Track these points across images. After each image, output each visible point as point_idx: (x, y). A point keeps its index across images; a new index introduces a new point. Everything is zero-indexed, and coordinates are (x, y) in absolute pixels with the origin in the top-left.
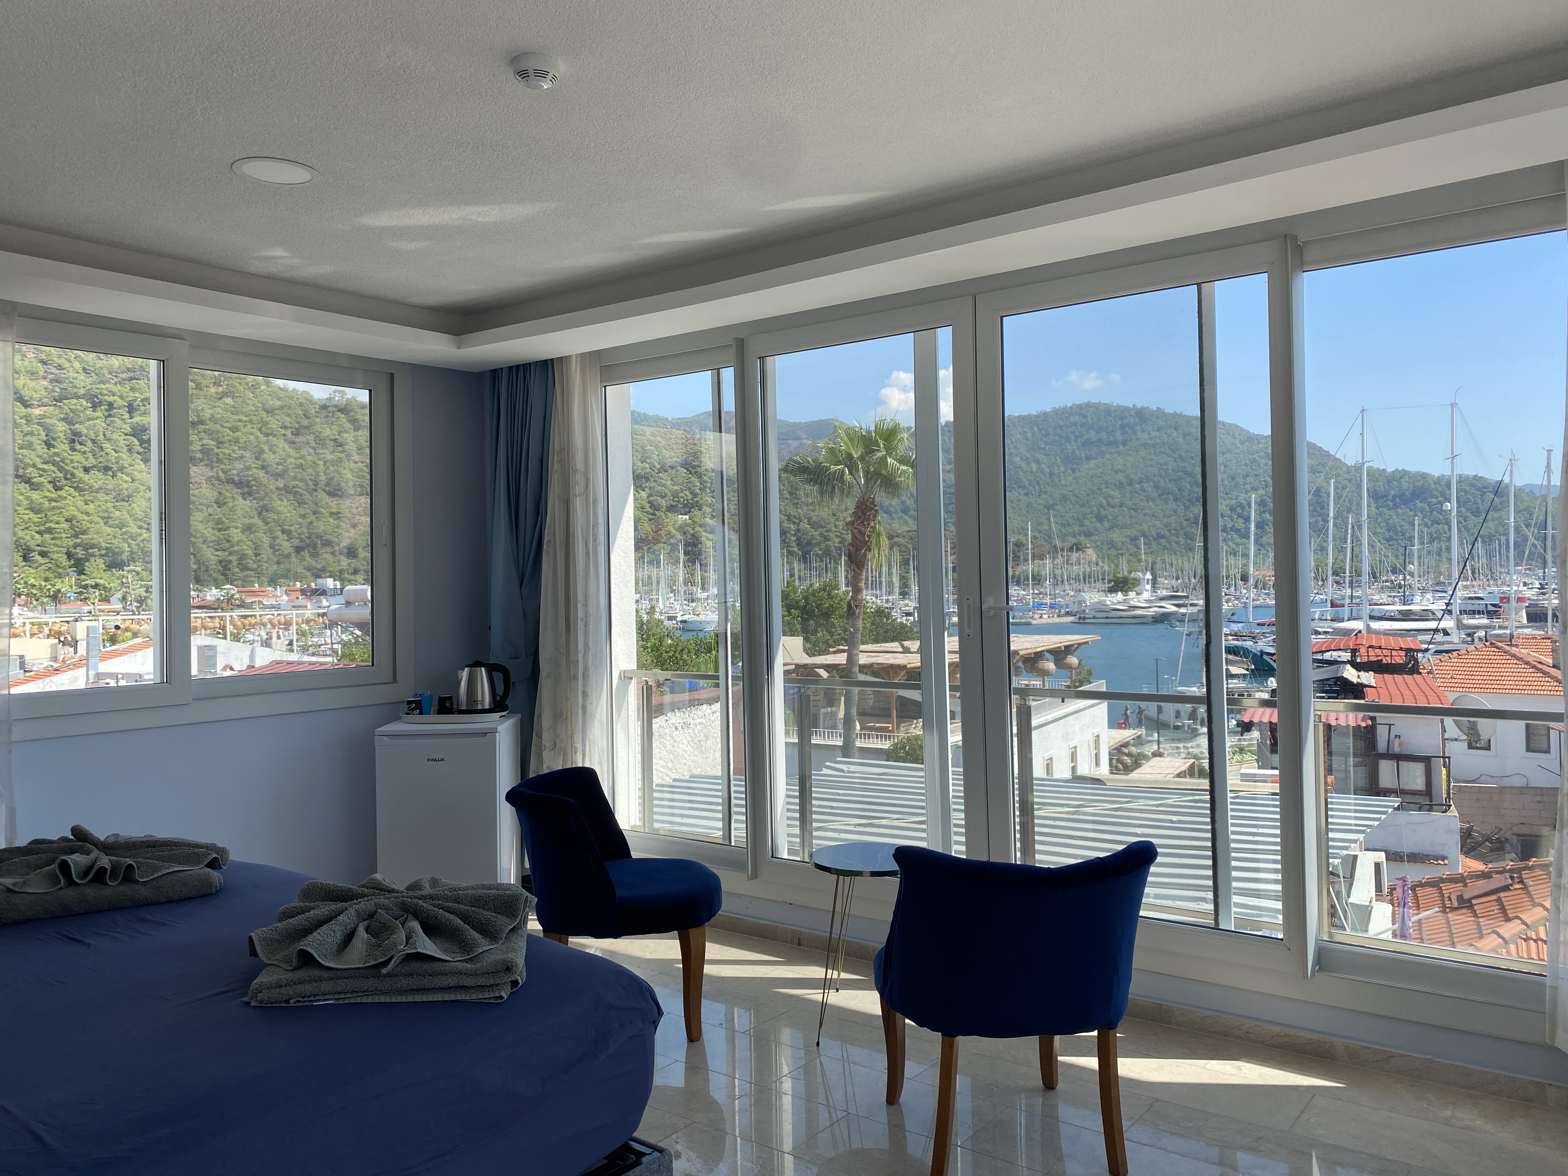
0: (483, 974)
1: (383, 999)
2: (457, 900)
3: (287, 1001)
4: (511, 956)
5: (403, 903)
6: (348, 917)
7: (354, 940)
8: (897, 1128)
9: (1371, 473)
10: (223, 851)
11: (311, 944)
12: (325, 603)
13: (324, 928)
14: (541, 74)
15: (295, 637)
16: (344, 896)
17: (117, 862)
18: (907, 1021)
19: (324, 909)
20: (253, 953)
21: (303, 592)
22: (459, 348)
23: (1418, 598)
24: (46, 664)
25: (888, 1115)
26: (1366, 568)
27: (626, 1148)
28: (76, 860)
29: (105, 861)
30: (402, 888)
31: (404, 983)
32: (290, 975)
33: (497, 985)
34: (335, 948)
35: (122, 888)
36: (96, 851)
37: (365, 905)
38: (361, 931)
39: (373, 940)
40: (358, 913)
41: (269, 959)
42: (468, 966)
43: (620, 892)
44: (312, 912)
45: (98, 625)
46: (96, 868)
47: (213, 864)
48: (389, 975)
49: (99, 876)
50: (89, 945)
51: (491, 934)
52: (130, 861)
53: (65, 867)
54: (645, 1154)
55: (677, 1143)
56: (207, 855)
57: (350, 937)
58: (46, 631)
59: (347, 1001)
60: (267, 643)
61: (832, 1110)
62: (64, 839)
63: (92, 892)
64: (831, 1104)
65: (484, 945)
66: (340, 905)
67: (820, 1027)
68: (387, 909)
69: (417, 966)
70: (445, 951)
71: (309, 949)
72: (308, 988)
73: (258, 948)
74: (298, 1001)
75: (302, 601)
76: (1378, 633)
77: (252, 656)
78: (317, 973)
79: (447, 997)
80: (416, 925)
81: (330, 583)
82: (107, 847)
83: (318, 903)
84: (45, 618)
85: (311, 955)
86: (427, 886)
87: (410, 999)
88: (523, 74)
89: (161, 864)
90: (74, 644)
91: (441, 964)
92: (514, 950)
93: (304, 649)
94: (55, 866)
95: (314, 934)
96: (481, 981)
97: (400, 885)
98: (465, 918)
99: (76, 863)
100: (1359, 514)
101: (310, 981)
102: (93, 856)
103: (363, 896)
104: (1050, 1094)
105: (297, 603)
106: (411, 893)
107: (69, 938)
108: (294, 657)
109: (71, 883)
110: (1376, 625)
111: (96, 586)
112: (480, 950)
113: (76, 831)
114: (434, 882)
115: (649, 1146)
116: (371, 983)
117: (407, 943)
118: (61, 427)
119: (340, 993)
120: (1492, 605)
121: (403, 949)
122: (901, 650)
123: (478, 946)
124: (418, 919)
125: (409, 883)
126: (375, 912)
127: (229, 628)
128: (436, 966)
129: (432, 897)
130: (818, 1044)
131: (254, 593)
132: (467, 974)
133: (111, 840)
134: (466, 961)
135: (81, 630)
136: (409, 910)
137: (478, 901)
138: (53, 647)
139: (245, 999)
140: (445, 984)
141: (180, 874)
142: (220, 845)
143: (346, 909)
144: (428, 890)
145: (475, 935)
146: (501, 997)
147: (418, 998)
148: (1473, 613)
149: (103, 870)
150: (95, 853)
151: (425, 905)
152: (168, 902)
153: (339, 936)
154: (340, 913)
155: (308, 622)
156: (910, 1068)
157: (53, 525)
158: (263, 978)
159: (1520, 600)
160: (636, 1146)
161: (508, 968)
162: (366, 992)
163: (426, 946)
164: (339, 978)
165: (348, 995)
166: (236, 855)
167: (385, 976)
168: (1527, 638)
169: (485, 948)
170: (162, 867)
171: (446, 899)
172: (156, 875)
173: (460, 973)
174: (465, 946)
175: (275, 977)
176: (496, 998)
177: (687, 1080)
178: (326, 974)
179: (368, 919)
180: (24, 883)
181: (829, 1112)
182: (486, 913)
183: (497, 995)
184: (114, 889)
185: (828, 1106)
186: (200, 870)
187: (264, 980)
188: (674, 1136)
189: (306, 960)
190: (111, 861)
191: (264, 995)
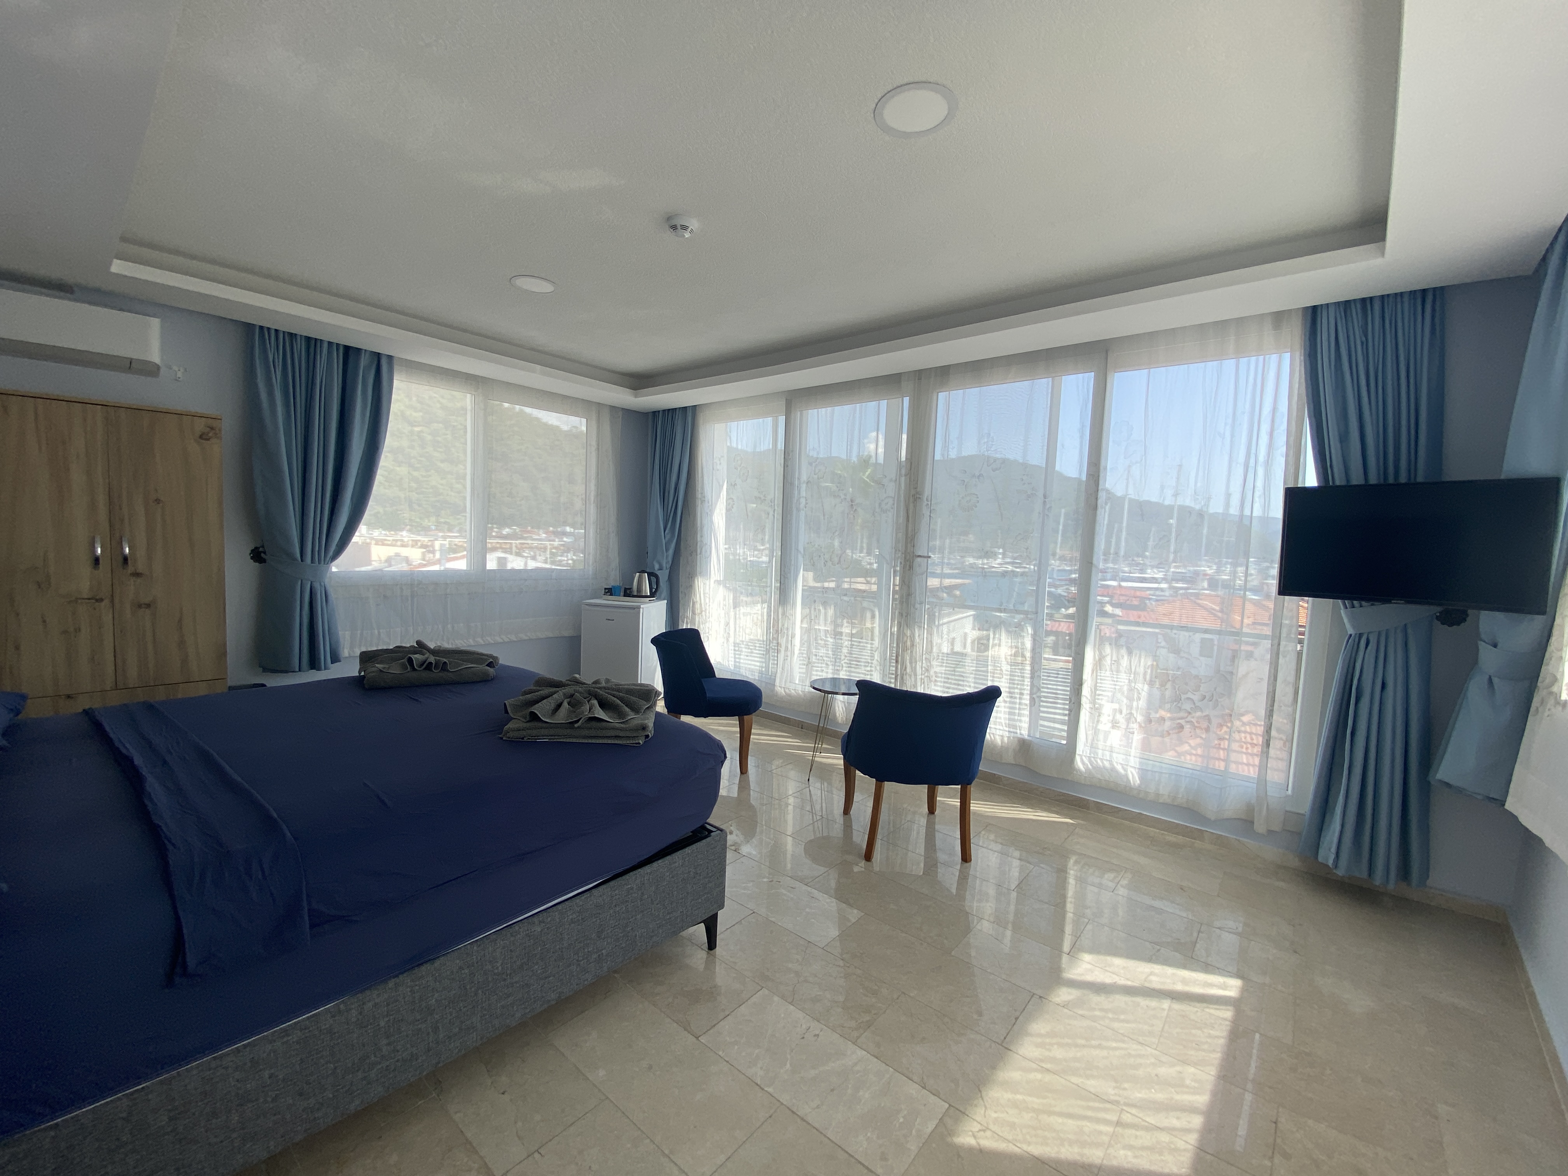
0: (631, 730)
1: (574, 740)
2: (619, 690)
3: (523, 738)
4: (646, 722)
5: (589, 690)
6: (558, 696)
7: (561, 709)
8: (848, 826)
9: (1131, 500)
10: (496, 658)
11: (536, 709)
12: (565, 539)
13: (545, 701)
14: (684, 228)
15: (548, 556)
16: (558, 685)
17: (439, 660)
18: (857, 772)
19: (546, 691)
20: (506, 712)
21: (553, 533)
22: (636, 397)
23: (1149, 571)
24: (420, 562)
25: (844, 820)
26: (1122, 553)
27: (703, 828)
28: (415, 657)
29: (432, 659)
30: (589, 682)
31: (586, 732)
32: (525, 725)
33: (638, 737)
34: (550, 712)
35: (441, 674)
36: (428, 654)
37: (569, 690)
38: (565, 704)
39: (571, 709)
40: (564, 694)
41: (514, 715)
42: (622, 725)
43: (709, 695)
44: (540, 692)
45: (446, 543)
46: (427, 662)
47: (490, 665)
48: (578, 727)
49: (429, 667)
50: (420, 702)
51: (636, 710)
52: (445, 660)
53: (410, 661)
54: (713, 832)
55: (731, 826)
56: (486, 660)
57: (559, 706)
58: (419, 544)
59: (554, 740)
60: (534, 558)
61: (814, 815)
62: (412, 646)
63: (425, 675)
64: (814, 812)
65: (631, 715)
66: (554, 689)
67: (811, 770)
68: (580, 693)
69: (594, 724)
70: (610, 717)
71: (536, 711)
72: (534, 732)
73: (509, 709)
74: (529, 739)
75: (552, 538)
76: (1126, 588)
77: (526, 564)
78: (540, 724)
79: (609, 742)
80: (595, 702)
81: (568, 529)
82: (434, 652)
83: (543, 688)
84: (419, 538)
85: (537, 715)
86: (603, 683)
87: (590, 741)
88: (674, 227)
89: (462, 662)
90: (433, 552)
91: (607, 724)
92: (648, 719)
93: (553, 563)
94: (405, 660)
95: (539, 704)
96: (629, 734)
97: (589, 681)
98: (621, 699)
99: (416, 658)
100: (1122, 523)
101: (535, 728)
102: (426, 656)
103: (568, 685)
104: (932, 816)
105: (551, 538)
106: (594, 685)
107: (411, 698)
108: (548, 566)
109: (414, 669)
110: (1124, 584)
111: (445, 523)
112: (629, 718)
113: (418, 642)
114: (607, 681)
115: (715, 827)
116: (569, 731)
117: (590, 710)
118: (429, 437)
119: (552, 736)
120: (1190, 577)
121: (587, 714)
122: (865, 582)
123: (628, 715)
124: (597, 699)
125: (594, 680)
126: (574, 694)
127: (514, 549)
128: (604, 724)
129: (605, 688)
130: (809, 780)
131: (529, 532)
132: (621, 730)
133: (437, 648)
134: (621, 723)
135: (437, 545)
136: (592, 694)
137: (629, 692)
138: (423, 554)
139: (500, 736)
140: (609, 735)
141: (472, 669)
142: (495, 655)
143: (558, 692)
144: (603, 684)
145: (627, 709)
146: (639, 743)
147: (594, 741)
148: (1177, 581)
149: (431, 663)
150: (427, 655)
151: (601, 692)
152: (465, 683)
153: (553, 706)
154: (555, 693)
155: (556, 548)
156: (857, 797)
157: (424, 490)
158: (510, 725)
159: (1206, 575)
160: (708, 827)
161: (644, 728)
162: (565, 736)
163: (600, 714)
164: (551, 728)
165: (556, 737)
166: (502, 661)
167: (576, 728)
168: (1206, 595)
169: (632, 717)
170: (462, 664)
171: (613, 690)
172: (459, 668)
173: (617, 729)
174: (621, 715)
175: (517, 725)
176: (636, 743)
177: (738, 795)
178: (544, 725)
179: (570, 697)
180: (389, 668)
181: (813, 816)
182: (634, 698)
183: (637, 742)
184: (436, 674)
185: (812, 813)
186: (484, 667)
187: (511, 726)
188: (730, 822)
189: (534, 717)
190: (435, 659)
191: (511, 734)
